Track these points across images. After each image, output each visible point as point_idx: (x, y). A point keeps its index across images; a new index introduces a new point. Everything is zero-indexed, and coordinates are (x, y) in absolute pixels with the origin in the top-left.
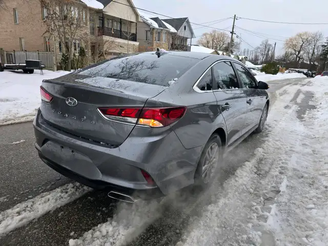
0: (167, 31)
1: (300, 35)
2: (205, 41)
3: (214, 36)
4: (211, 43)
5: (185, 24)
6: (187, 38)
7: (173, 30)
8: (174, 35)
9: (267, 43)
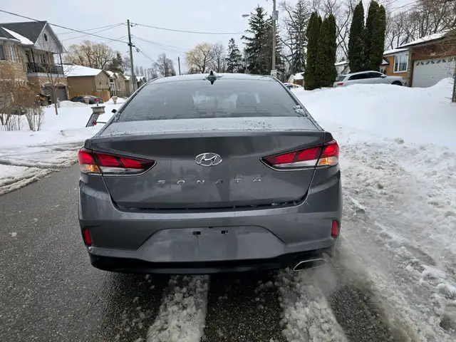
0: (16, 42)
1: (200, 48)
2: (77, 57)
3: (89, 49)
4: (87, 60)
5: (44, 31)
6: (53, 53)
7: (25, 41)
8: (28, 49)
9: (164, 57)
